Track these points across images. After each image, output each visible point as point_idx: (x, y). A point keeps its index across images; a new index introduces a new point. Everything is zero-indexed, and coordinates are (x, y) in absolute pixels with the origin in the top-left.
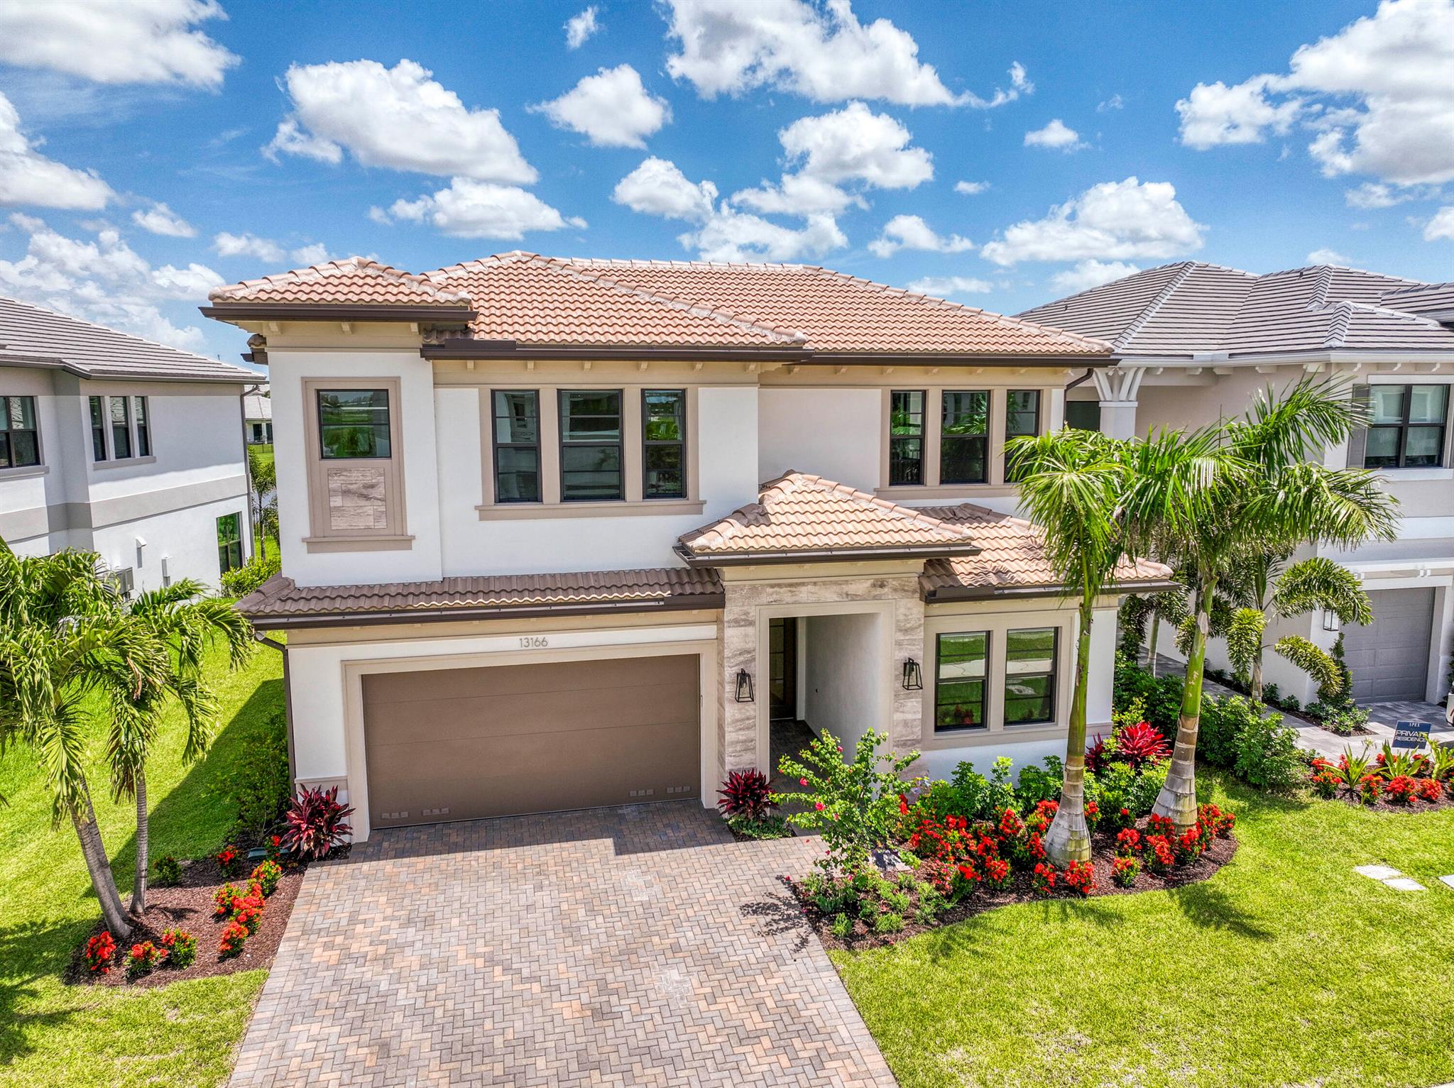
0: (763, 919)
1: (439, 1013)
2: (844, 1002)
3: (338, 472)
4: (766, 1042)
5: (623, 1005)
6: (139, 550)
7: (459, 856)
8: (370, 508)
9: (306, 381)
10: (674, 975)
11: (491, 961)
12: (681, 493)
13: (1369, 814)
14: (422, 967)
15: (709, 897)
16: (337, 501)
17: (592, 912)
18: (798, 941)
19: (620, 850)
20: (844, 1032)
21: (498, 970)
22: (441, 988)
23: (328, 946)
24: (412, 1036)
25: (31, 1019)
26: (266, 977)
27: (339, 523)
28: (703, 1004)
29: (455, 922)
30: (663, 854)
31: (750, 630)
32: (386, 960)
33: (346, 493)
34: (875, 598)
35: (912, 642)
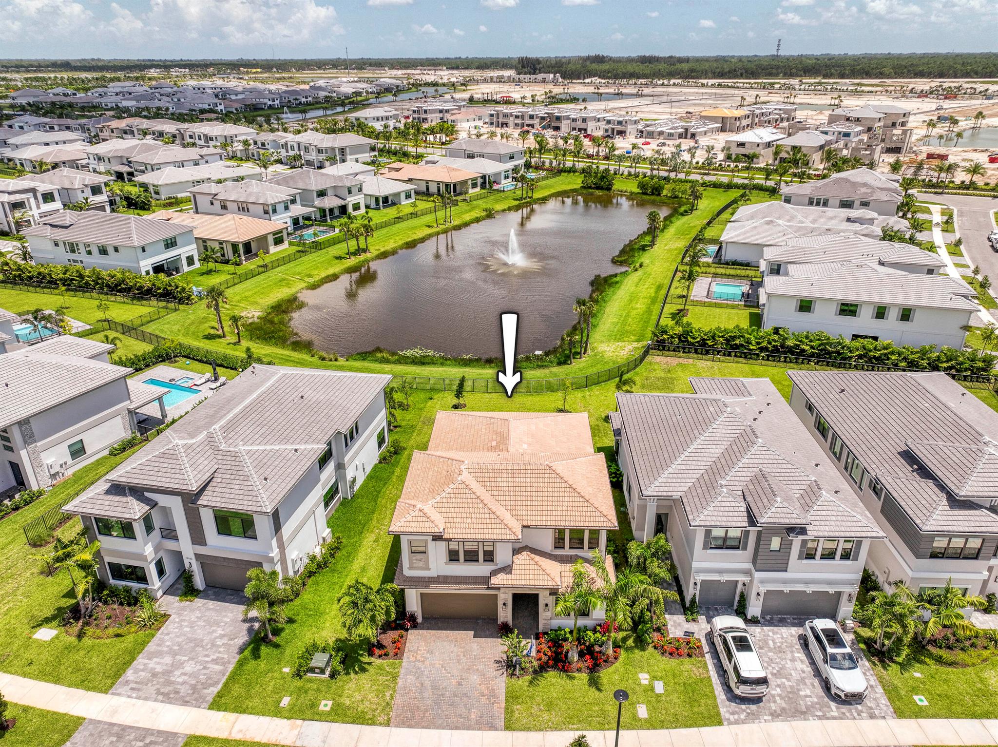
0: (497, 664)
1: (432, 677)
2: (504, 691)
3: (415, 556)
4: (486, 697)
5: (464, 683)
7: (438, 631)
8: (422, 562)
9: (408, 540)
11: (442, 666)
12: (492, 560)
14: (430, 665)
15: (489, 656)
16: (415, 561)
17: (464, 655)
18: (502, 673)
19: (474, 636)
20: (501, 697)
21: (443, 669)
22: (433, 672)
23: (413, 655)
24: (427, 683)
26: (402, 662)
27: (415, 565)
28: (478, 685)
29: (437, 653)
30: (483, 639)
35: (547, 600)
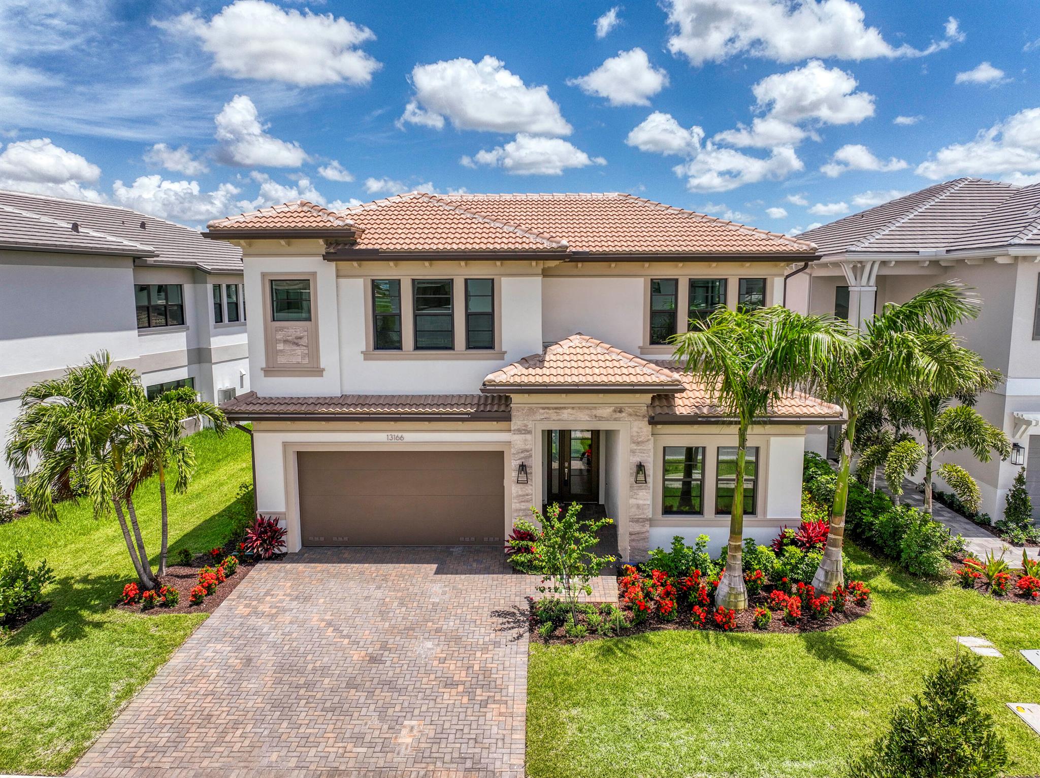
0: (501, 620)
1: (287, 647)
2: (524, 673)
3: (281, 329)
4: (461, 688)
5: (389, 657)
6: (242, 377)
7: (343, 565)
8: (299, 351)
9: (263, 275)
10: (429, 644)
11: (329, 624)
12: (491, 347)
13: (994, 602)
14: (291, 623)
15: (476, 604)
16: (280, 347)
17: (402, 604)
18: (516, 636)
19: (437, 573)
20: (511, 690)
21: (331, 629)
22: (294, 635)
23: (246, 606)
24: (266, 657)
25: (89, 623)
26: (208, 617)
27: (282, 360)
28: (436, 663)
29: (322, 601)
30: (463, 576)
31: (528, 437)
32: (272, 617)
33: (286, 341)
34: (615, 420)
35: (642, 452)
